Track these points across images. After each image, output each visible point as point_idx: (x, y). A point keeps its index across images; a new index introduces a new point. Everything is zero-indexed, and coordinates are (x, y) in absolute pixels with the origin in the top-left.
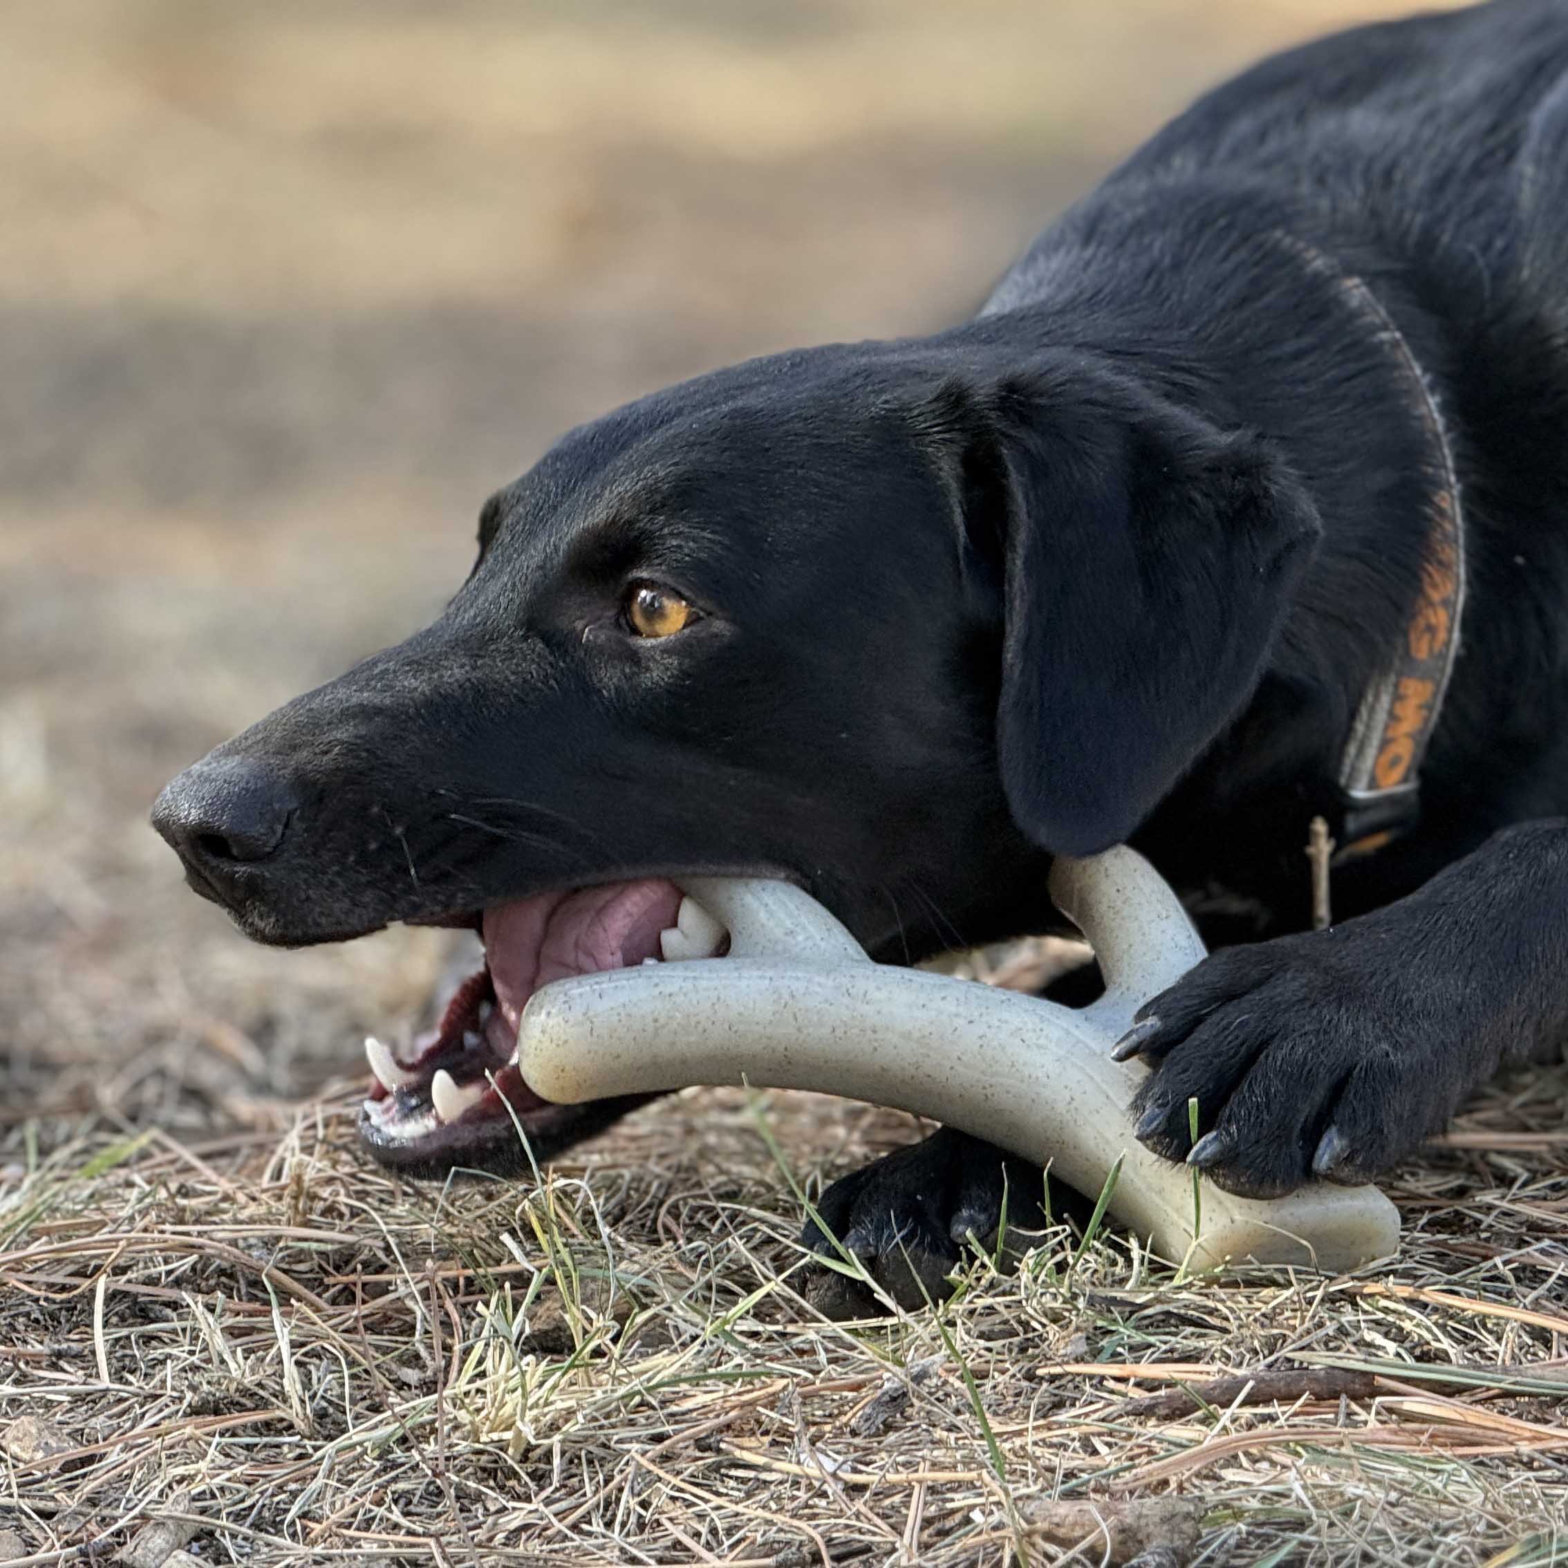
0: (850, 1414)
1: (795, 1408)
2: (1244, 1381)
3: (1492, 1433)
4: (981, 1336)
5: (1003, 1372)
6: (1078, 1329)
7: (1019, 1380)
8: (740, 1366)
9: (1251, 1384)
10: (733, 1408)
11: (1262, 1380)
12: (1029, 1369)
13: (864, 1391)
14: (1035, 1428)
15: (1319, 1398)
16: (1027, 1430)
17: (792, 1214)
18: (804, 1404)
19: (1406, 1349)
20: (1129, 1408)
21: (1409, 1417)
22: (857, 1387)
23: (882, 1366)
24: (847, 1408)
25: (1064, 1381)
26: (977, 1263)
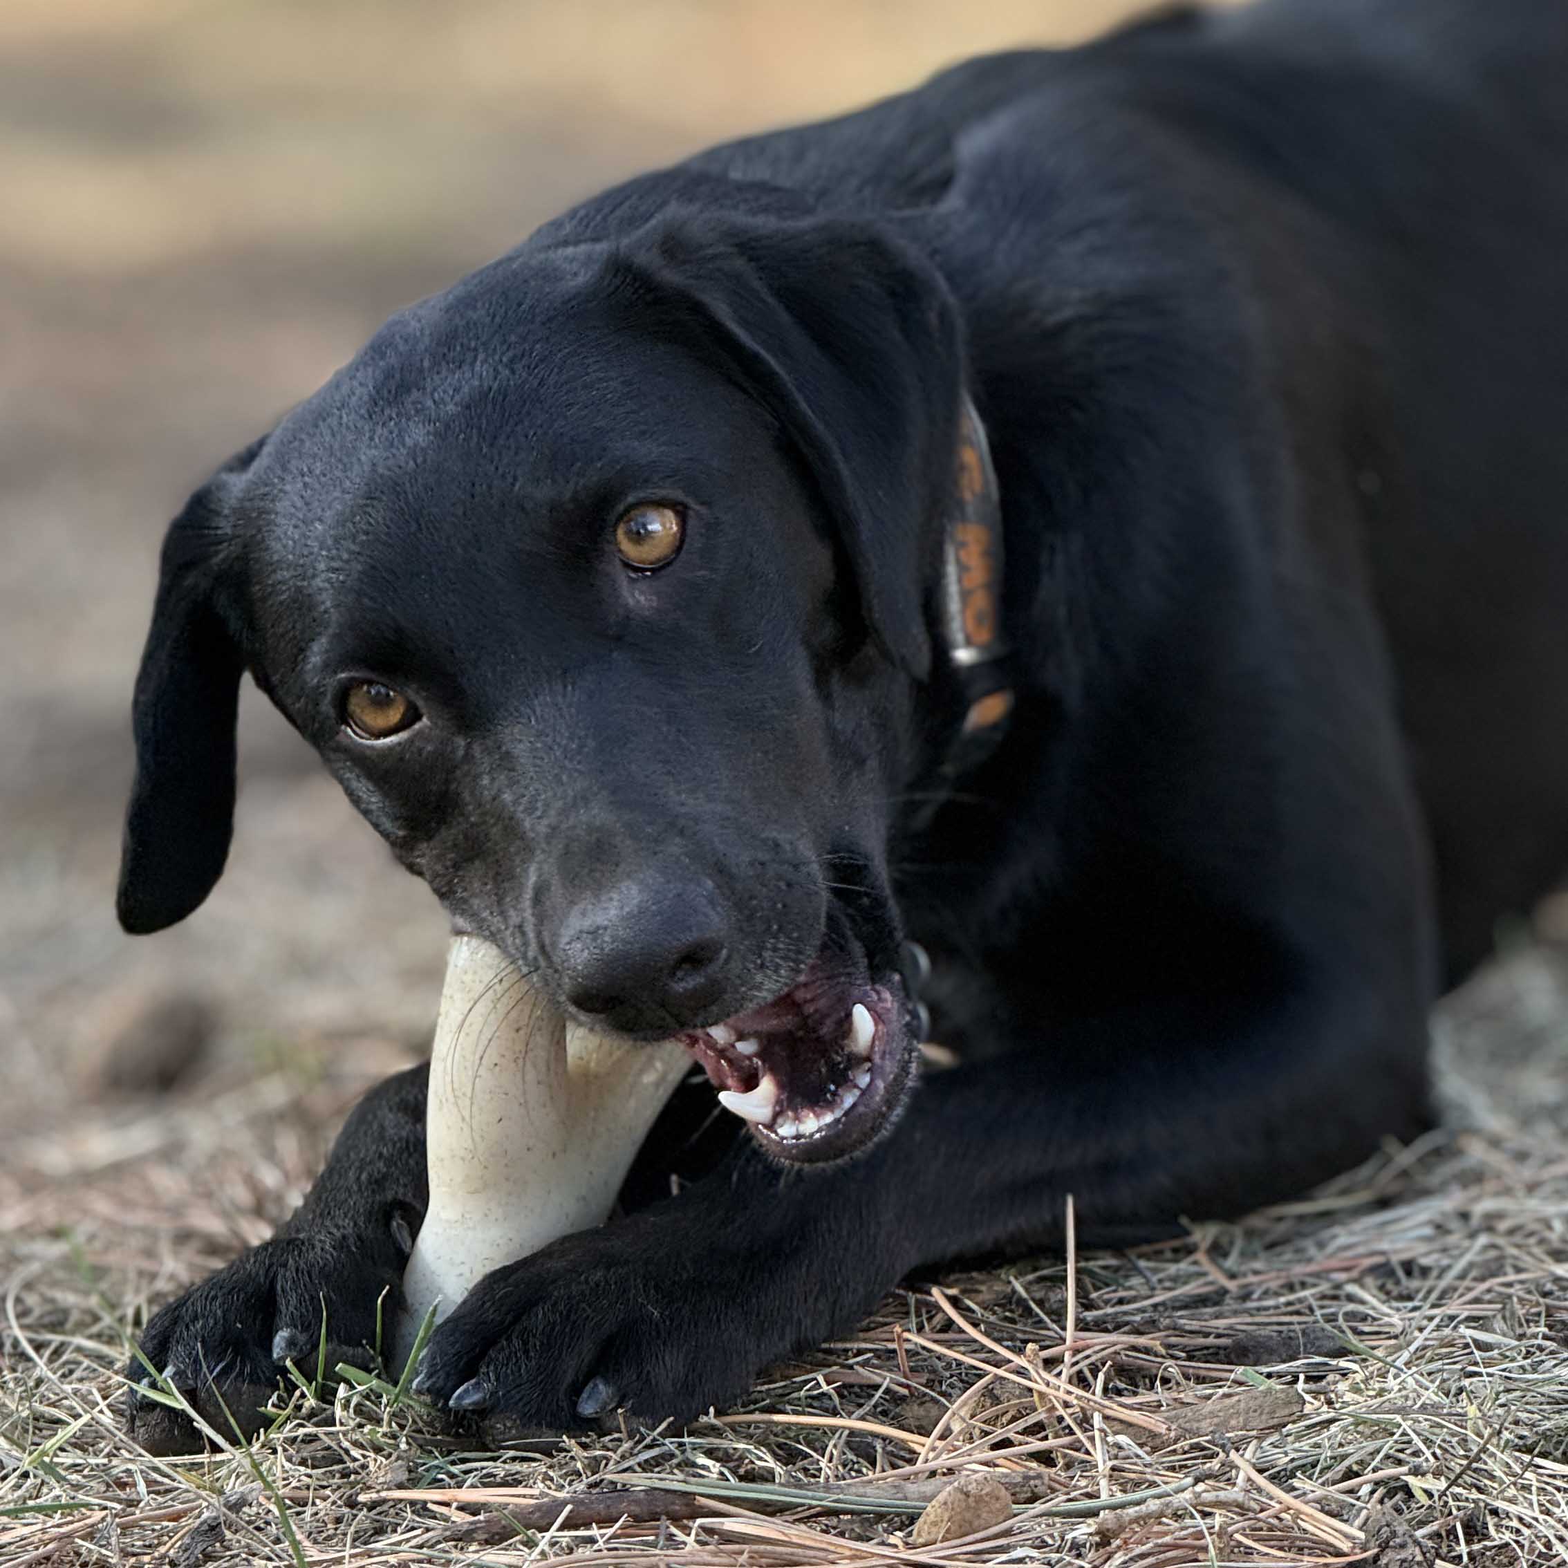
0: (169, 1545)
1: (113, 1540)
2: (564, 1503)
3: (812, 1553)
4: (303, 1463)
5: (325, 1499)
6: (398, 1458)
7: (340, 1506)
8: (58, 1497)
9: (569, 1507)
10: (51, 1540)
11: (582, 1502)
12: (351, 1496)
13: (183, 1522)
14: (352, 1556)
15: (637, 1519)
16: (344, 1557)
17: (117, 1341)
18: (123, 1534)
19: (729, 1469)
20: (448, 1533)
21: (728, 1538)
22: (176, 1517)
23: (199, 1497)
24: (166, 1538)
25: (385, 1507)
26: (297, 1393)
